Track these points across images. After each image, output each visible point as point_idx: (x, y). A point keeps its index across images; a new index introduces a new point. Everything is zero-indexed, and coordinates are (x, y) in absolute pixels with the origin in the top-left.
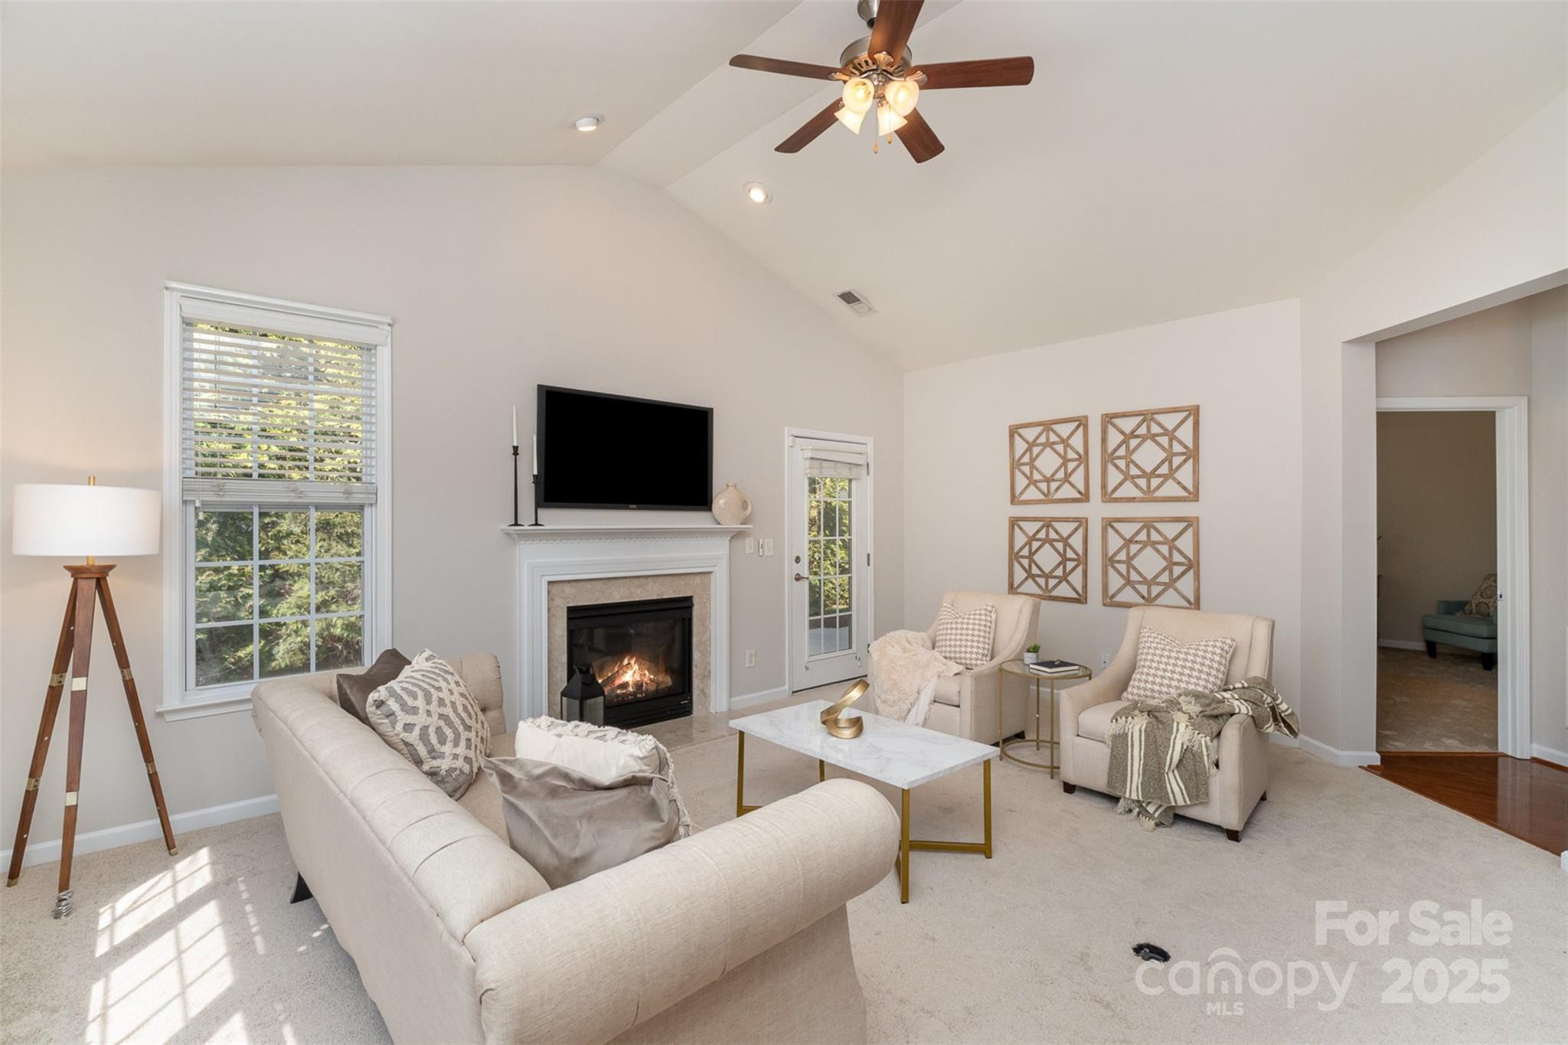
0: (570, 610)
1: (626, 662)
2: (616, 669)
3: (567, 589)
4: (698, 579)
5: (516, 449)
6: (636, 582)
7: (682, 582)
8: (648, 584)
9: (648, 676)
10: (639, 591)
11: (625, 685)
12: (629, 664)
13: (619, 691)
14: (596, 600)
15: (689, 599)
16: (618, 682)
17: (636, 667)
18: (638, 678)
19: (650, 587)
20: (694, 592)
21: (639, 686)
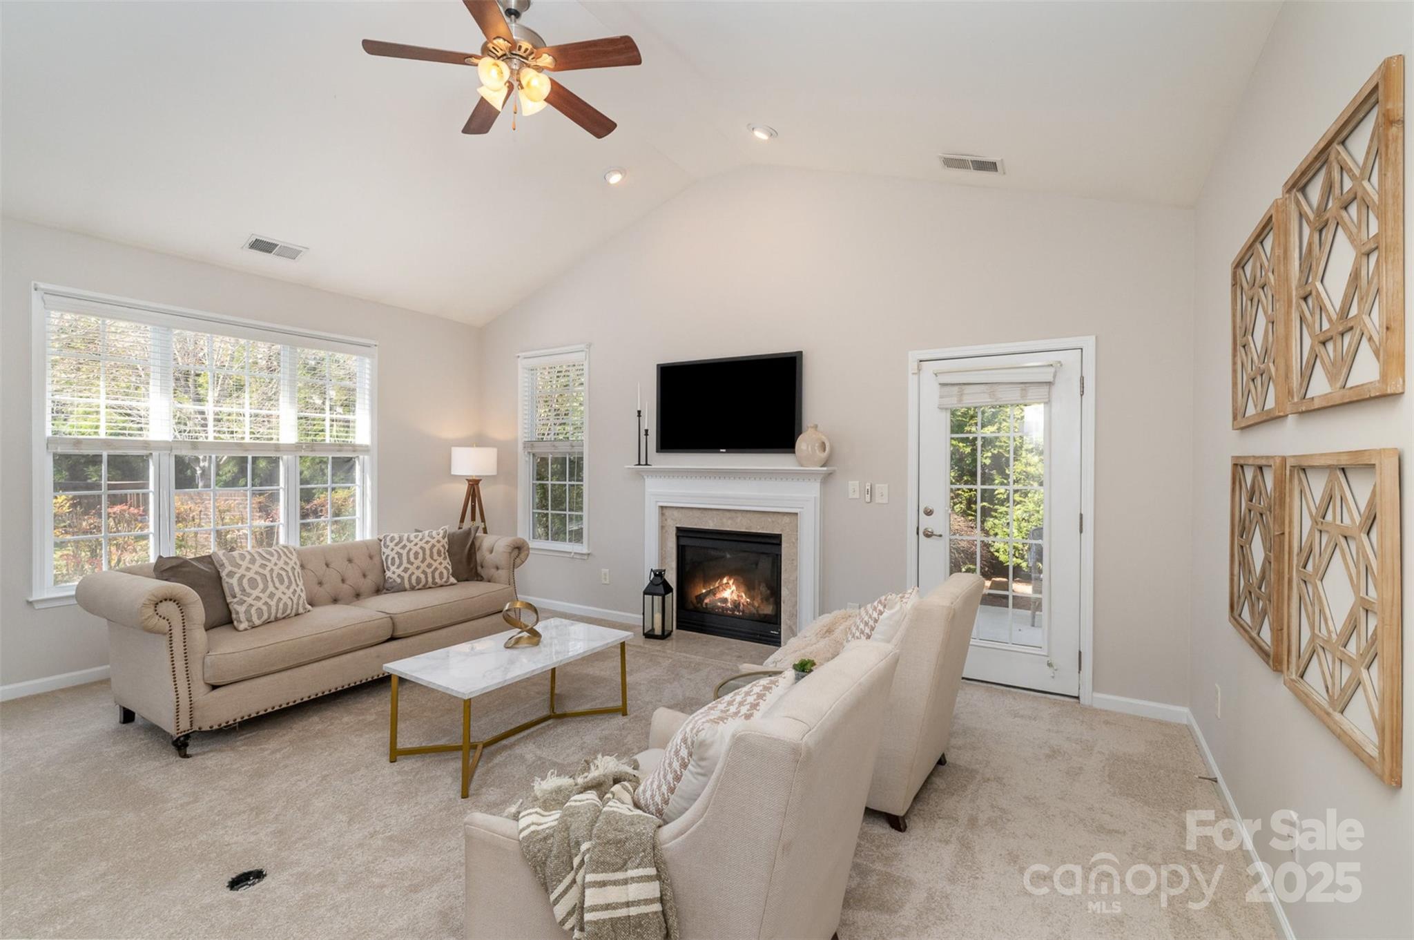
0: (678, 529)
1: (725, 581)
2: (717, 585)
3: (676, 513)
4: (786, 519)
5: (639, 412)
6: (728, 514)
7: (770, 520)
8: (737, 517)
9: (745, 599)
10: (729, 522)
11: (725, 600)
12: (728, 583)
13: (719, 604)
14: (696, 525)
15: (779, 537)
16: (719, 596)
17: (734, 588)
18: (736, 598)
19: (739, 520)
20: (782, 530)
21: (736, 605)
